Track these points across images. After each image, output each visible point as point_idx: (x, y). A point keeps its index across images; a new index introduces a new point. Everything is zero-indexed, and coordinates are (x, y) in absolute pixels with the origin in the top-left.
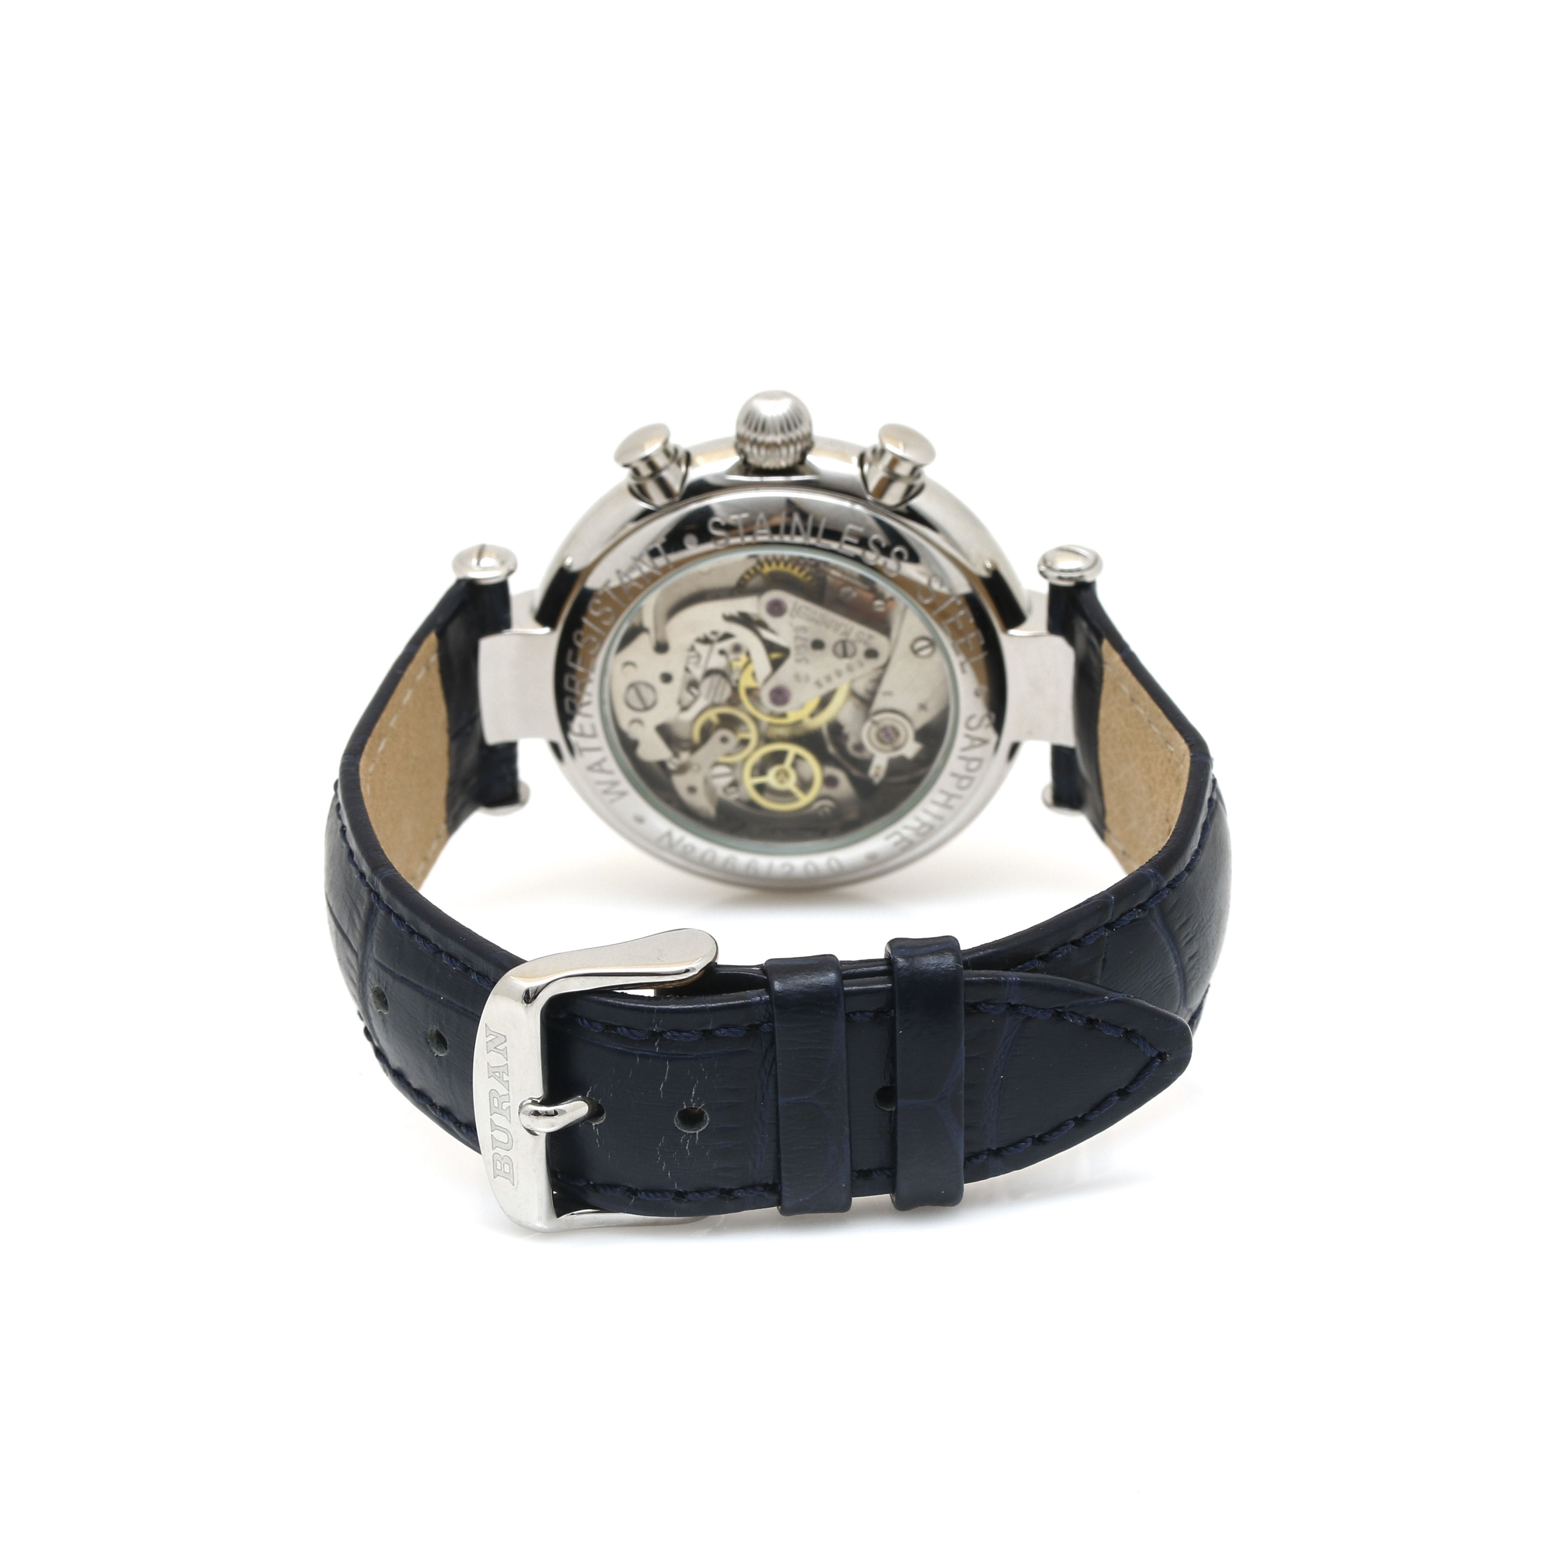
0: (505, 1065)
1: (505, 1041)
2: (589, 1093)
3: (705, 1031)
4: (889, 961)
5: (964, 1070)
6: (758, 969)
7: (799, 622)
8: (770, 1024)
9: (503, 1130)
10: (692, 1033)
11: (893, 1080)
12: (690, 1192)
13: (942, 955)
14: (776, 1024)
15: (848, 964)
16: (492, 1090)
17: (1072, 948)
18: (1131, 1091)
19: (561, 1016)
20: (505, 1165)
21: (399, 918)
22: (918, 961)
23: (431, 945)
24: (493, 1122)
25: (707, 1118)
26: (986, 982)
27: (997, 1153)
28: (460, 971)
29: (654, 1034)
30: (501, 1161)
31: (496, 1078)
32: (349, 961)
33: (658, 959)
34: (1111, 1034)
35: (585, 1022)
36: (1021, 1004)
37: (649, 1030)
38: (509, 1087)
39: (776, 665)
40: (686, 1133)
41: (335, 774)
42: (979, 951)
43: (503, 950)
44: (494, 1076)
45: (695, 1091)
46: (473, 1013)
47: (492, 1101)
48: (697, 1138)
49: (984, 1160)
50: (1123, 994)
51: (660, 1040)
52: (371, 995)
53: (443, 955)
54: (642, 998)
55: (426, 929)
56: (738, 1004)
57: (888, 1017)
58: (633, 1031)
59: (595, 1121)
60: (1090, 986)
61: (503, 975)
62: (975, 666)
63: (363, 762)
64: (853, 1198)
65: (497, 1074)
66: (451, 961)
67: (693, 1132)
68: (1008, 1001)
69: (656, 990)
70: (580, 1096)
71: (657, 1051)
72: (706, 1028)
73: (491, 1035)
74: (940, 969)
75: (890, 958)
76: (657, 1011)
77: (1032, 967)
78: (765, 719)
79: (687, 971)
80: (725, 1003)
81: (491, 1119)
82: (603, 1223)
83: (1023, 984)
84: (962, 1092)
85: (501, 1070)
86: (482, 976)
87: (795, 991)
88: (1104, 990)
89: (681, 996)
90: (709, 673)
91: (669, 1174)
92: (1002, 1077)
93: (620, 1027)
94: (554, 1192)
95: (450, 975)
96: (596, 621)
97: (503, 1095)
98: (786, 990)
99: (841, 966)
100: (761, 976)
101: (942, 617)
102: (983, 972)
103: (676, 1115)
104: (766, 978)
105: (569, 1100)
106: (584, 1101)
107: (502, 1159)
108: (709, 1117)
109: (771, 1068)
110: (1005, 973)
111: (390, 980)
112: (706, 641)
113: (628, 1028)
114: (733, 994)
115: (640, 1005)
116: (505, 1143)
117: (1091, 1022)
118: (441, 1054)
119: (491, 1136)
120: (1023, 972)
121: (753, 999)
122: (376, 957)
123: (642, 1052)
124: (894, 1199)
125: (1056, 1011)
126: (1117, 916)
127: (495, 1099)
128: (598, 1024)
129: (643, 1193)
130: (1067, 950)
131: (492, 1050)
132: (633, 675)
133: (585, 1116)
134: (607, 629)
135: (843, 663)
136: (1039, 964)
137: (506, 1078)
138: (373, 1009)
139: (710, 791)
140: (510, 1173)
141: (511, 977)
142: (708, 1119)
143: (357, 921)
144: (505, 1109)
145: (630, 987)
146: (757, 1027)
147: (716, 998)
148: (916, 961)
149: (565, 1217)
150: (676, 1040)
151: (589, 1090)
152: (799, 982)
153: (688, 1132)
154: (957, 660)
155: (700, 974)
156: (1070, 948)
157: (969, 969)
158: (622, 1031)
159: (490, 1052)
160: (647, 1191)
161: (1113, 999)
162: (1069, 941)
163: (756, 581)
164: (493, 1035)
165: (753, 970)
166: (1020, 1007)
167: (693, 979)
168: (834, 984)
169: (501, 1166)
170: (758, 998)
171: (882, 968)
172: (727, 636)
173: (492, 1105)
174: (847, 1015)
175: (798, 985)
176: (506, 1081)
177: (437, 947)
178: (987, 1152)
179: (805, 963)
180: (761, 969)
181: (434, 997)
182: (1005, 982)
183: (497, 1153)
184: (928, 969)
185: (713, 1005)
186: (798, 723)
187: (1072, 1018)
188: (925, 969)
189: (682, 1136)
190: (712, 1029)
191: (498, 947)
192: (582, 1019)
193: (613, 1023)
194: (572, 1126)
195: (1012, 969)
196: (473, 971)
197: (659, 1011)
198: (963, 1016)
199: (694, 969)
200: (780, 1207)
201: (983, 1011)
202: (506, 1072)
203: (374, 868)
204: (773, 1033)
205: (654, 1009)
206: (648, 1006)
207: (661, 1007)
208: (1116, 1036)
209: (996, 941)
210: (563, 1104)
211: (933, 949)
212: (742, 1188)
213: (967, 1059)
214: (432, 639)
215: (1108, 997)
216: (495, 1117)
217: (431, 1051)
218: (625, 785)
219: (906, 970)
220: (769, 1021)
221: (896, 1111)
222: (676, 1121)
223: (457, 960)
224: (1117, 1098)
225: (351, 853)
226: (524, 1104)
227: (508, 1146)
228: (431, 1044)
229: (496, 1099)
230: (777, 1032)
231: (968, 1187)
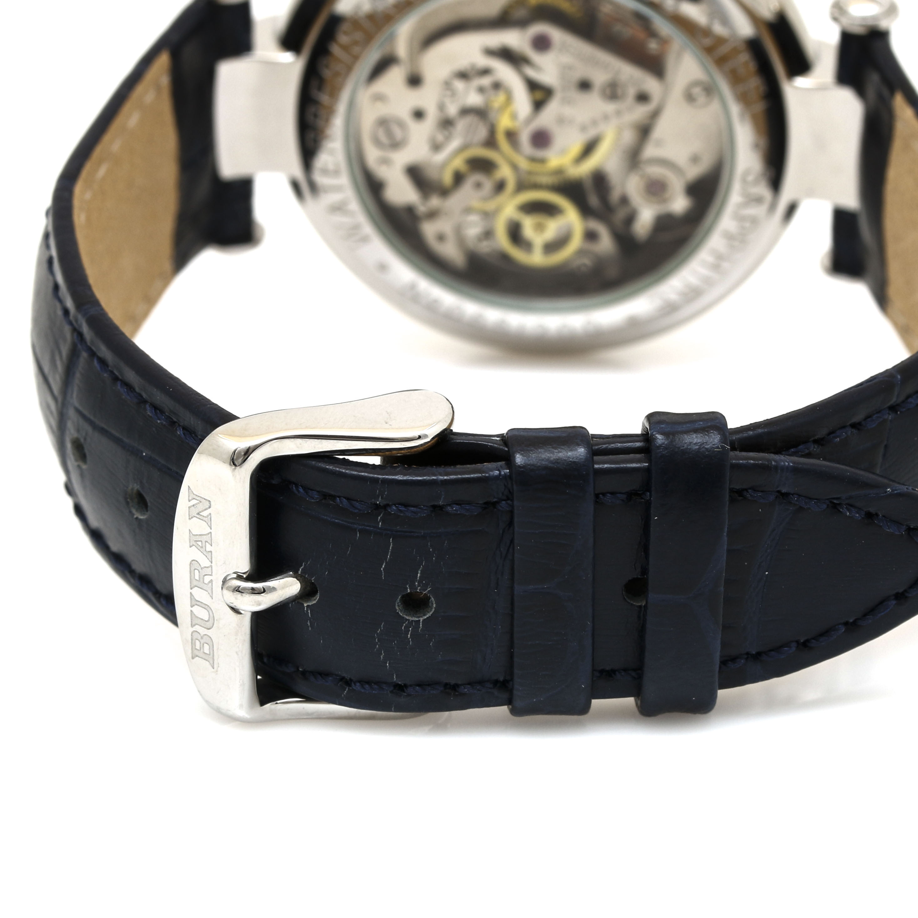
0: (208, 534)
1: (210, 507)
2: (302, 569)
3: (434, 507)
4: (646, 437)
5: (725, 564)
6: (498, 439)
7: (566, 59)
8: (509, 502)
9: (204, 606)
10: (420, 508)
11: (645, 571)
12: (411, 686)
13: (706, 433)
14: (516, 503)
15: (600, 438)
16: (192, 561)
17: (852, 432)
18: (910, 595)
19: (274, 482)
20: (205, 645)
21: (103, 362)
22: (679, 439)
23: (135, 394)
24: (193, 596)
25: (432, 604)
26: (755, 467)
27: (757, 657)
28: (165, 425)
29: (377, 507)
30: (201, 640)
31: (199, 548)
32: (48, 407)
33: (386, 423)
34: (892, 531)
35: (301, 490)
36: (792, 492)
37: (371, 503)
38: (212, 558)
39: (538, 105)
40: (409, 620)
41: (47, 201)
42: (749, 431)
43: (213, 404)
44: (196, 545)
45: (421, 573)
46: (177, 473)
47: (192, 574)
48: (421, 626)
49: (741, 665)
50: (907, 487)
51: (383, 514)
52: (69, 445)
53: (147, 406)
54: (366, 465)
55: (131, 376)
56: (473, 478)
57: (643, 500)
58: (354, 502)
59: (307, 602)
60: (871, 476)
61: (210, 433)
62: (754, 118)
63: (78, 188)
64: (594, 701)
65: (200, 543)
66: (156, 413)
67: (417, 619)
68: (779, 489)
69: (383, 457)
70: (291, 573)
71: (380, 526)
72: (436, 504)
73: (194, 499)
74: (704, 449)
75: (648, 433)
76: (381, 481)
77: (807, 451)
78: (524, 164)
79: (420, 437)
80: (460, 476)
81: (191, 593)
82: (312, 714)
83: (796, 470)
84: (722, 589)
85: (204, 538)
86: (189, 431)
87: (539, 466)
88: (886, 481)
89: (410, 465)
90: (466, 111)
91: (388, 665)
92: (767, 573)
93: (339, 497)
94: (259, 677)
95: (154, 429)
96: (345, 48)
97: (205, 567)
98: (529, 465)
99: (592, 440)
100: (501, 447)
101: (721, 61)
102: (751, 454)
103: (398, 600)
104: (506, 449)
105: (278, 576)
106: (296, 578)
107: (202, 638)
108: (435, 603)
109: (508, 550)
110: (777, 457)
111: (89, 429)
112: (463, 75)
113: (348, 499)
114: (469, 466)
115: (363, 474)
116: (206, 621)
117: (870, 516)
118: (141, 515)
119: (190, 612)
120: (797, 456)
121: (491, 473)
122: (77, 404)
123: (363, 527)
124: (639, 702)
125: (831, 502)
126: (902, 398)
127: (196, 571)
128: (315, 493)
129: (358, 684)
130: (846, 433)
131: (195, 517)
132: (382, 110)
133: (296, 595)
134: (356, 58)
135: (610, 107)
136: (814, 448)
137: (209, 548)
138: (72, 462)
139: (461, 240)
140: (210, 655)
141: (219, 435)
142: (434, 606)
143: (59, 363)
144: (207, 583)
145: (352, 453)
146: (494, 504)
147: (450, 469)
148: (678, 439)
149: (269, 706)
150: (402, 515)
151: (302, 566)
152: (543, 456)
153: (411, 619)
154: (735, 109)
155: (432, 442)
156: (849, 431)
157: (737, 451)
158: (341, 502)
159: (192, 518)
160: (363, 682)
161: (895, 492)
162: (848, 424)
163: (521, 13)
164: (196, 499)
165: (493, 439)
166: (791, 496)
167: (425, 446)
168: (583, 460)
169: (200, 646)
170: (497, 473)
171: (638, 444)
172: (486, 72)
173: (192, 578)
174: (597, 496)
175: (543, 460)
176: (209, 552)
177: (142, 396)
178: (746, 656)
179: (552, 435)
180: (502, 440)
181: (136, 453)
182: (776, 467)
183: (196, 631)
184: (690, 449)
185: (446, 478)
186: (559, 171)
187: (848, 510)
188: (687, 448)
189: (404, 623)
190: (444, 505)
191: (208, 401)
192: (297, 485)
193: (332, 493)
194: (280, 605)
195: (784, 453)
196: (179, 425)
197: (384, 481)
198: (728, 503)
199: (426, 436)
200: (511, 707)
201: (750, 498)
202: (209, 541)
203: (79, 305)
204: (512, 512)
205: (378, 479)
206: (372, 475)
207: (387, 477)
208: (897, 533)
209: (767, 420)
210: (272, 581)
211: (697, 426)
212: (469, 684)
213: (729, 551)
214: (164, 60)
215: (891, 489)
216: (196, 592)
217: (131, 512)
218: (368, 229)
219: (666, 448)
220: (508, 499)
221: (646, 606)
222: (398, 606)
223: (162, 412)
224: (894, 602)
225: (56, 287)
226: (228, 578)
227: (209, 625)
228: (131, 504)
229: (198, 571)
230: (516, 511)
231: (722, 693)
